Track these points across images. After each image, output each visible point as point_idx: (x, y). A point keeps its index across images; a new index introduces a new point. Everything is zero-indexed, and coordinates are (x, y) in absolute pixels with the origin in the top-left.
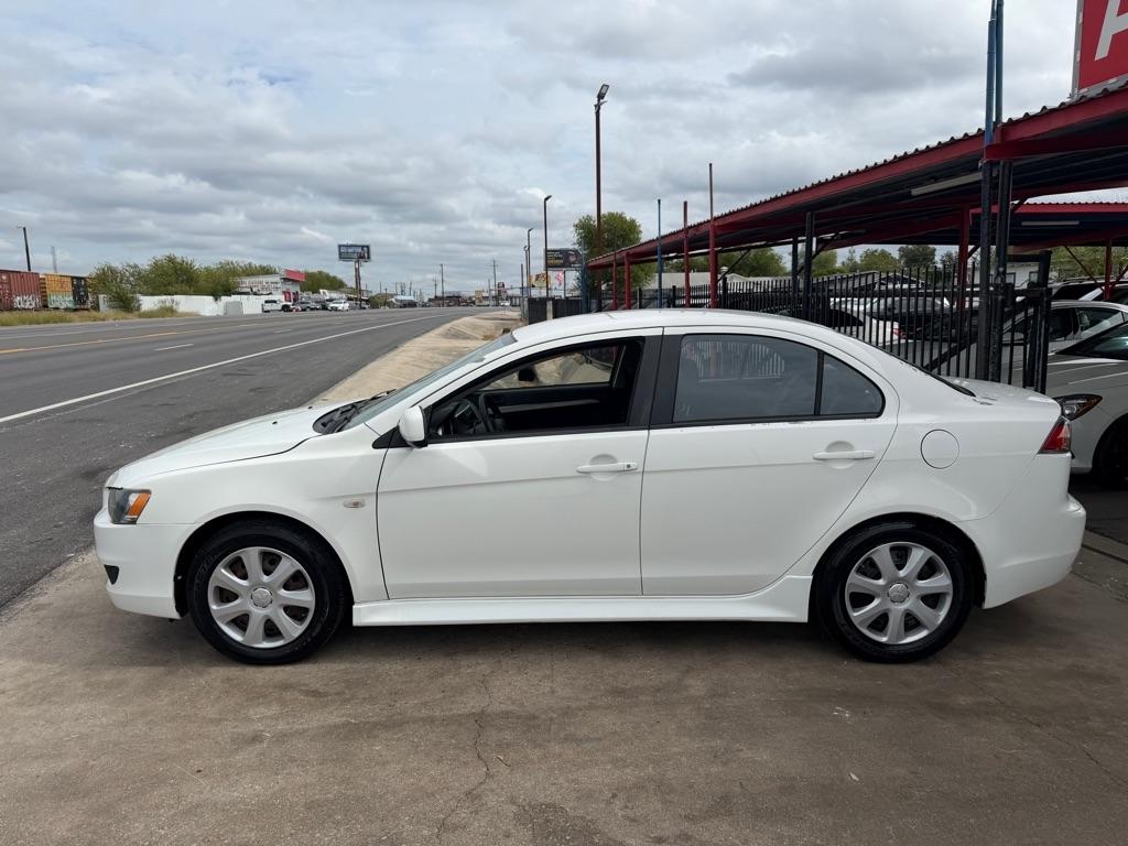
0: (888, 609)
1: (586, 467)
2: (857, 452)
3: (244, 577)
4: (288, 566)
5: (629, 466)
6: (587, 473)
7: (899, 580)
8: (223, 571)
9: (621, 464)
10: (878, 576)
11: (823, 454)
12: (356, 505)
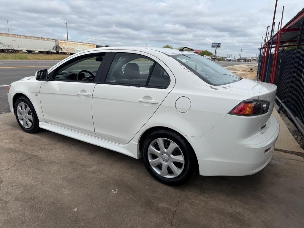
0: (162, 163)
1: (79, 93)
2: (152, 101)
3: (22, 110)
4: (28, 108)
5: (88, 94)
6: (79, 95)
7: (166, 153)
8: (19, 107)
9: (86, 94)
10: (159, 149)
11: (141, 100)
12: (37, 95)
